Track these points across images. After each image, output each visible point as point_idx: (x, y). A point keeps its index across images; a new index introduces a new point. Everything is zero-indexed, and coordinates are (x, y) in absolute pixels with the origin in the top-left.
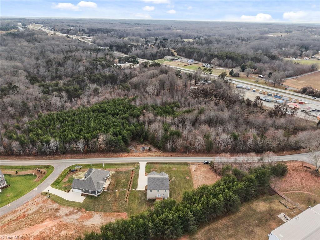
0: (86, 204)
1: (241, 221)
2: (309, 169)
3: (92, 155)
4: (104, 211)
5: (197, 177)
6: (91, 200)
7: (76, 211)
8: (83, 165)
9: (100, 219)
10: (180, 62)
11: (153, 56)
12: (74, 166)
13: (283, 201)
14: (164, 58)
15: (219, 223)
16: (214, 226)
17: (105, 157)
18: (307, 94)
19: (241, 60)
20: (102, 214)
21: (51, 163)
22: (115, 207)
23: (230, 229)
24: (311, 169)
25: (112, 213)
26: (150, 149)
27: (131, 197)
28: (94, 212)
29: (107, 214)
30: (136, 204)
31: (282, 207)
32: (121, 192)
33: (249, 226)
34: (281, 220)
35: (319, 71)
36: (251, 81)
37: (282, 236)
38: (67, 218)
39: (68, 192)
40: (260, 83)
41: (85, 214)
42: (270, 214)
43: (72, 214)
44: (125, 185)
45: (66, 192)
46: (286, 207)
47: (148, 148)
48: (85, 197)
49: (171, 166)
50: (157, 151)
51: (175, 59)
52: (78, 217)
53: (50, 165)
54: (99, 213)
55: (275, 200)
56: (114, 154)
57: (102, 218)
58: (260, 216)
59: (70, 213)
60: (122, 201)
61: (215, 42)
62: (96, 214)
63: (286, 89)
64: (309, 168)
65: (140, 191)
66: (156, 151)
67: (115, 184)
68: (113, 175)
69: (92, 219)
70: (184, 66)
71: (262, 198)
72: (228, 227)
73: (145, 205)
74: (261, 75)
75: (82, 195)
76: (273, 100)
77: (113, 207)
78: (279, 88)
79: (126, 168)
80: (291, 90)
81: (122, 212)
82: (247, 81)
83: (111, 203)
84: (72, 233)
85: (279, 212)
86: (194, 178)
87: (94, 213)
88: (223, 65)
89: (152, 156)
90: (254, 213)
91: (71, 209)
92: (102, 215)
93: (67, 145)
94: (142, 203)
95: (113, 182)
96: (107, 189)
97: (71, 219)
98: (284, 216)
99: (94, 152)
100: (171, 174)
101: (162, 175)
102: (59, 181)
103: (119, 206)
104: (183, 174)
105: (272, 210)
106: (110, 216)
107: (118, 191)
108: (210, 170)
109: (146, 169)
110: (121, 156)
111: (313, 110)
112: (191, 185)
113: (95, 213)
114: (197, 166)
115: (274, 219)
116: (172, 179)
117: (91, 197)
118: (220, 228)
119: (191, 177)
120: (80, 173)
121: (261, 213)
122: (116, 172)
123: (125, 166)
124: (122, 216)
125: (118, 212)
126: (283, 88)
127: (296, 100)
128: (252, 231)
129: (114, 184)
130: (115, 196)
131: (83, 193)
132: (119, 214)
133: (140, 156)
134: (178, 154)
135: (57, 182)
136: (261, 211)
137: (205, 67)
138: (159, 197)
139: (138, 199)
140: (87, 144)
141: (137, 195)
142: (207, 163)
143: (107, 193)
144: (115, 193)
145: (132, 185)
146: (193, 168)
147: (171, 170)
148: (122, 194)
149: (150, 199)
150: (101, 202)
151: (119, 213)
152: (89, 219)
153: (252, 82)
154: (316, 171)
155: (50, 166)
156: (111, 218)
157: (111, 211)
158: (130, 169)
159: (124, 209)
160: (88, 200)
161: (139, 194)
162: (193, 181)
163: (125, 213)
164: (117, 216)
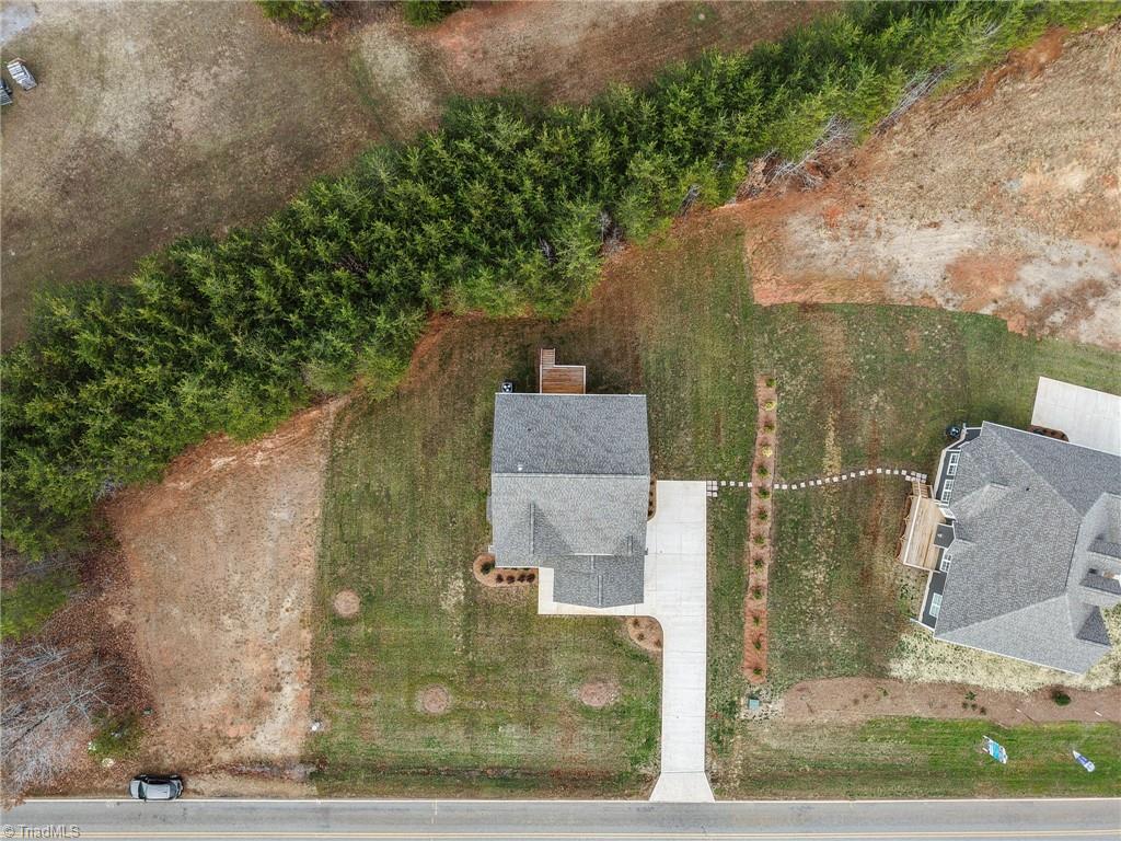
4: (892, 314)
7: (1058, 317)
9: (902, 260)
20: (896, 294)
23: (182, 211)
25: (839, 299)
28: (950, 308)
29: (865, 296)
32: (815, 464)
38: (1087, 267)
41: (996, 290)
43: (1068, 295)
49: (456, 743)
52: (1029, 273)
54: (919, 301)
57: (894, 268)
59: (1085, 301)
62: (932, 291)
67: (865, 543)
68: (895, 638)
69: (948, 258)
73: (652, 357)
77: (846, 343)
81: (783, 307)
84: (1027, 179)
86: (299, 599)
87: (948, 301)
91: (1086, 332)
92: (893, 285)
94: (669, 373)
95: (880, 561)
96: (907, 490)
97: (1065, 263)
100: (466, 638)
103: (805, 345)
104: (375, 644)
106: (851, 283)
107: (833, 473)
109: (656, 699)
112: (333, 532)
113: (940, 301)
114: (247, 749)
116: (460, 583)
122: (882, 673)
123: (821, 746)
124: (778, 283)
125: (806, 307)
129: (874, 537)
130: (846, 427)
132: (796, 292)
144: (850, 459)
145: (745, 531)
147: (459, 691)
151: (800, 298)
152: (965, 260)
156: (842, 266)
157: (853, 315)
158: (778, 705)
159: (773, 331)
160: (1010, 395)
161: (694, 445)
162: (309, 571)
163: (766, 303)
164: (807, 283)
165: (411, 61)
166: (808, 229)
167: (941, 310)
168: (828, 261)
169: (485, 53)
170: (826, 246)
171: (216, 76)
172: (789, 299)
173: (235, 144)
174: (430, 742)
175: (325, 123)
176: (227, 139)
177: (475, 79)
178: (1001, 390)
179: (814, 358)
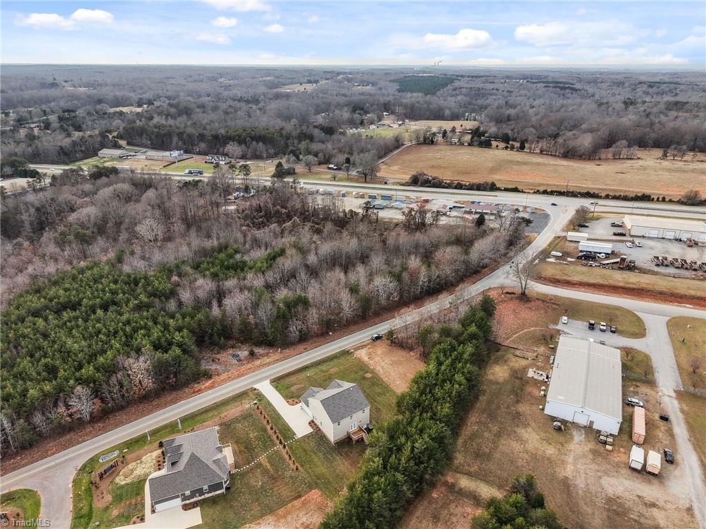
0: (214, 520)
1: (493, 407)
2: (513, 295)
3: (120, 416)
4: (268, 511)
5: (382, 367)
6: (219, 508)
8: (119, 447)
10: (147, 159)
11: (65, 154)
12: (93, 461)
13: (518, 353)
14: (97, 155)
15: (469, 424)
16: (466, 433)
17: (159, 407)
18: (422, 185)
19: (280, 141)
20: (270, 518)
21: (12, 485)
22: (285, 492)
23: (489, 425)
24: (515, 294)
25: (290, 505)
26: (252, 354)
27: (300, 457)
28: (247, 525)
29: (281, 512)
30: (319, 463)
31: (523, 363)
32: (269, 458)
33: (508, 407)
34: (536, 380)
35: (406, 146)
36: (322, 179)
37: (563, 398)
39: (142, 520)
40: (341, 180)
42: (517, 378)
44: (266, 442)
45: (134, 523)
46: (528, 359)
47: (246, 353)
48: (198, 509)
49: (324, 367)
50: (270, 352)
51: (130, 155)
53: (12, 490)
54: (260, 521)
55: (507, 356)
56: (179, 392)
57: (277, 527)
58: (509, 387)
60: (288, 474)
61: (198, 110)
62: (257, 527)
63: (386, 183)
64: (513, 293)
65: (307, 437)
66: (268, 353)
67: (243, 449)
68: (222, 434)
70: (164, 167)
71: (491, 361)
72: (485, 424)
73: (337, 458)
74: (331, 166)
75: (186, 507)
76: (385, 204)
77: (279, 493)
78: (376, 183)
79: (239, 409)
80: (394, 184)
81: (307, 493)
82: (317, 179)
83: (271, 489)
85: (525, 369)
86: (379, 371)
88: (249, 154)
89: (269, 364)
90: (498, 386)
92: (273, 521)
93: (38, 419)
94: (329, 456)
96: (237, 467)
98: (535, 372)
99: (122, 408)
101: (339, 386)
102: (85, 511)
103: (292, 486)
104: (356, 373)
105: (516, 372)
106: (288, 513)
107: (262, 460)
108: (390, 347)
109: (281, 393)
110: (199, 390)
111: (450, 208)
112: (384, 385)
113: (252, 525)
114: (366, 349)
115: (528, 382)
117: (214, 501)
118: (477, 431)
119: (372, 372)
120: (130, 467)
121: (506, 382)
122: (220, 425)
123: (229, 407)
124: (313, 499)
125: (300, 496)
126: (380, 183)
127: (417, 198)
128: (518, 413)
129: (240, 452)
130: (265, 472)
131: (188, 502)
132: (305, 500)
133: (243, 375)
134: (315, 342)
135: (81, 517)
136: (505, 380)
137: (212, 163)
138: (353, 429)
139: (315, 453)
140: (96, 393)
141: (307, 448)
142: (378, 338)
143: (243, 475)
144: (259, 465)
145: (280, 433)
146: (363, 354)
147: (330, 374)
148: (276, 460)
149: (339, 442)
150: (244, 498)
151: (303, 498)
153: (327, 180)
154: (522, 294)
155: (16, 492)
156: (295, 516)
157: (283, 503)
158: (248, 406)
159: (306, 484)
160: (210, 511)
161: (309, 444)
162: (382, 377)
163: (313, 491)
164: (304, 504)
165: (480, 496)
166: (314, 521)
167: (250, 523)
168: (301, 515)
169: (464, 517)
170: (304, 520)
171: (523, 460)
172: (306, 496)
173: (497, 447)
174: (329, 365)
175: (483, 466)
176: (501, 447)
177: (459, 506)
178: (215, 512)
179: (287, 484)
